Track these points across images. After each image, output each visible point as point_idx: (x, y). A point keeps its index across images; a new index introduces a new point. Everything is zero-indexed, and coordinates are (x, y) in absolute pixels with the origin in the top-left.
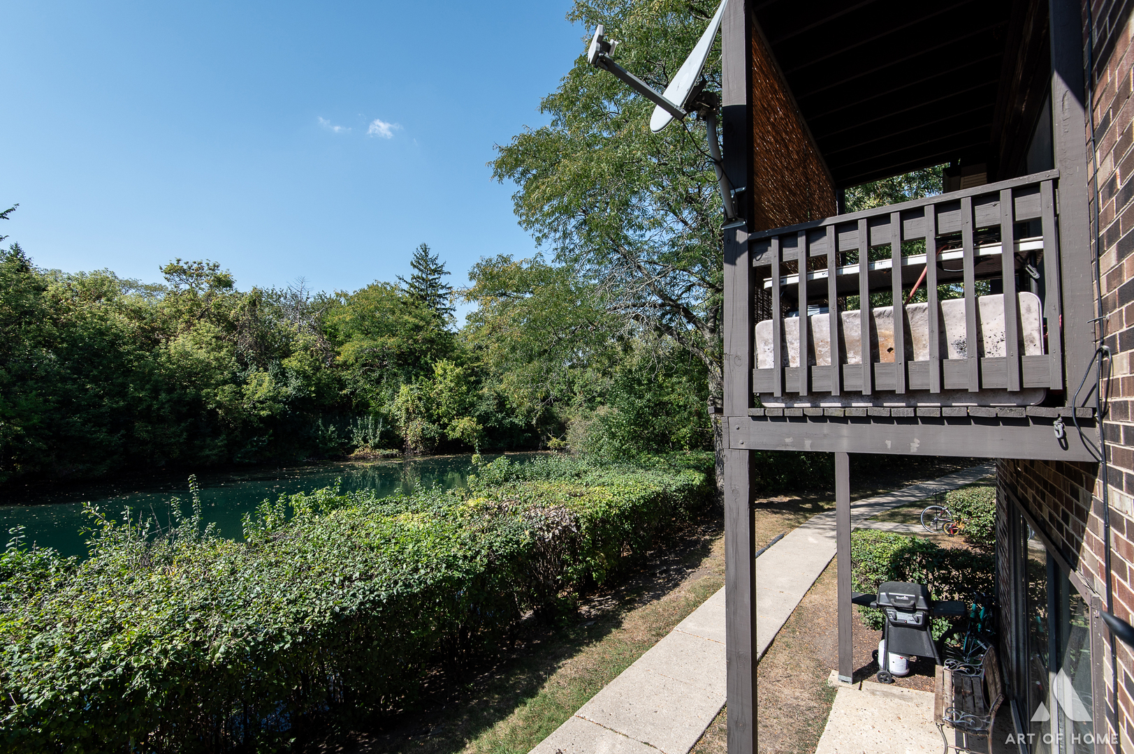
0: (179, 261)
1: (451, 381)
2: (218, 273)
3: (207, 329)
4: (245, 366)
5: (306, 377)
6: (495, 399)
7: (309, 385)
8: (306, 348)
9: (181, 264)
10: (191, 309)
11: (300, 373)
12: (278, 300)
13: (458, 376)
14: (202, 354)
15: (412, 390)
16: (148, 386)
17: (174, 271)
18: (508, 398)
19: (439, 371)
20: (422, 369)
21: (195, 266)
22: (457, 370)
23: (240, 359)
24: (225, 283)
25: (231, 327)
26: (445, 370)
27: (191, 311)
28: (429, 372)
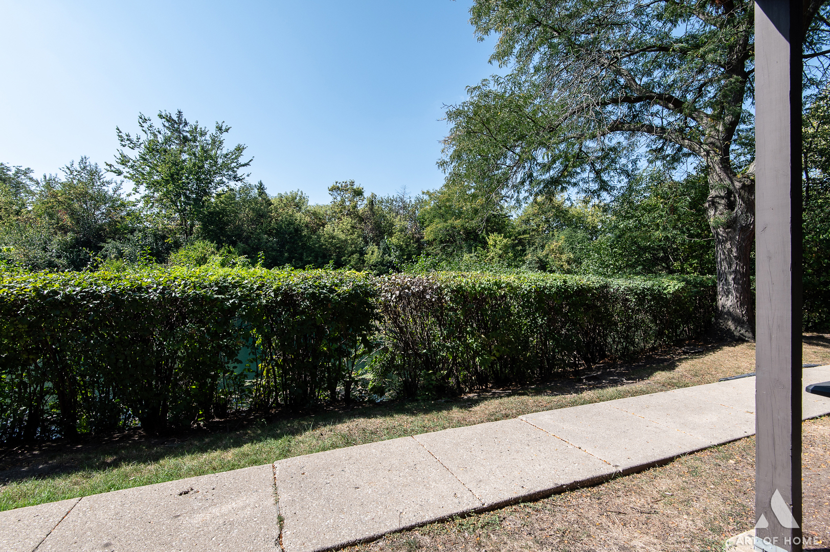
0: (337, 183)
1: (500, 249)
2: (355, 187)
3: (347, 222)
4: (367, 243)
5: (402, 250)
6: (537, 263)
7: (403, 255)
8: (401, 231)
9: (338, 184)
10: (341, 210)
11: (399, 247)
12: (392, 204)
13: (505, 246)
14: (342, 236)
15: (471, 257)
16: (313, 254)
17: (334, 189)
18: (548, 262)
19: (491, 242)
20: (480, 242)
21: (344, 184)
22: (505, 241)
23: (365, 238)
24: (359, 193)
25: (361, 219)
26: (495, 241)
27: (341, 212)
28: (485, 244)
